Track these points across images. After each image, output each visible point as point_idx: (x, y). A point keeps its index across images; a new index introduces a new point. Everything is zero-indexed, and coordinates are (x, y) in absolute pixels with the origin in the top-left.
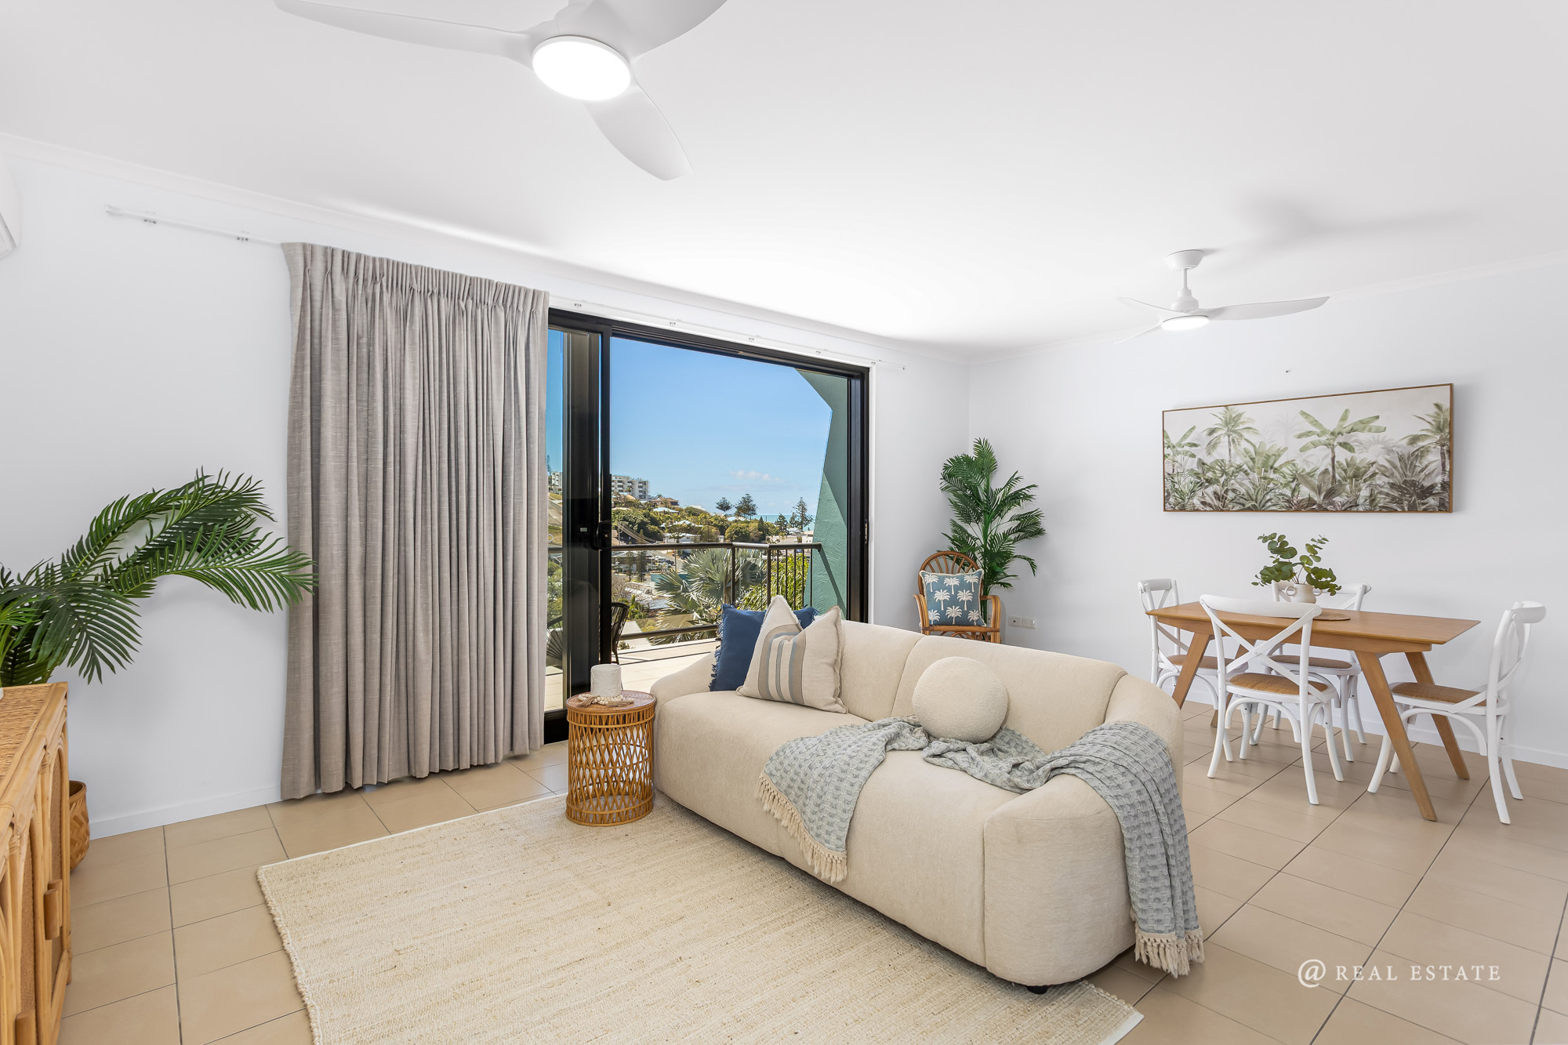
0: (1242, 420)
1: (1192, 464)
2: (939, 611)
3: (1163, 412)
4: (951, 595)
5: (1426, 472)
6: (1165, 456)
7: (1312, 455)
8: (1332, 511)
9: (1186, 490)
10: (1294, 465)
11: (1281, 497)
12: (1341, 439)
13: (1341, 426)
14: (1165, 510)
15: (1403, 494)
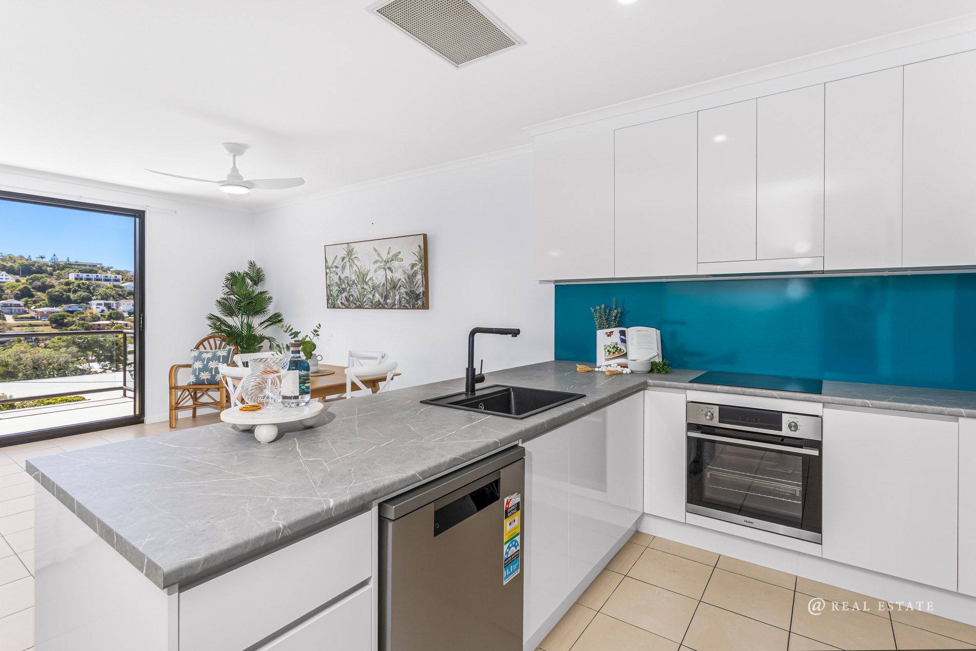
0: (354, 252)
1: (336, 280)
2: (195, 375)
3: (325, 246)
4: (204, 365)
5: (417, 285)
6: (326, 274)
7: (379, 274)
8: (387, 309)
9: (335, 295)
10: (373, 280)
11: (369, 299)
12: (388, 265)
13: (387, 257)
14: (328, 308)
15: (410, 298)
